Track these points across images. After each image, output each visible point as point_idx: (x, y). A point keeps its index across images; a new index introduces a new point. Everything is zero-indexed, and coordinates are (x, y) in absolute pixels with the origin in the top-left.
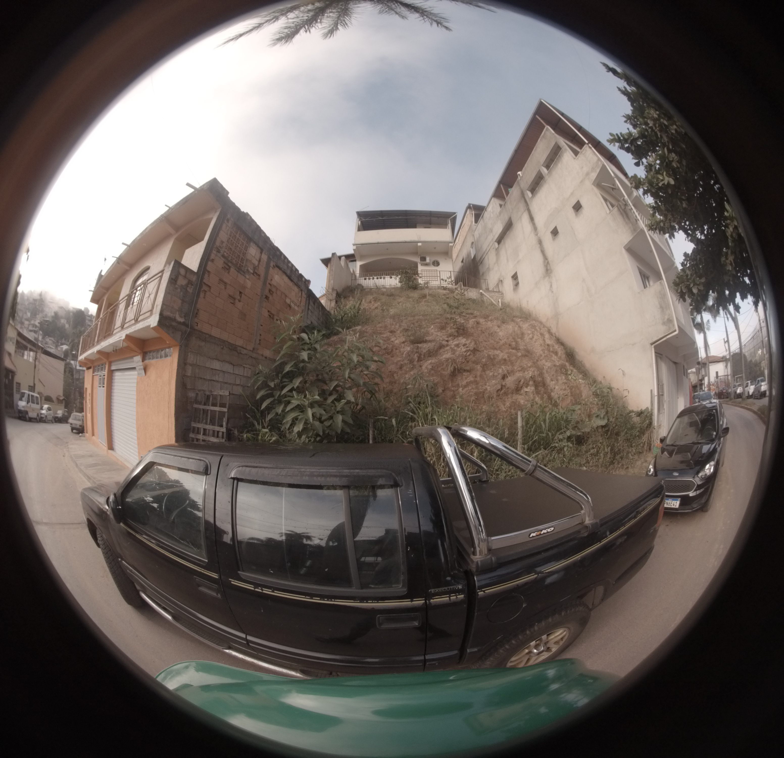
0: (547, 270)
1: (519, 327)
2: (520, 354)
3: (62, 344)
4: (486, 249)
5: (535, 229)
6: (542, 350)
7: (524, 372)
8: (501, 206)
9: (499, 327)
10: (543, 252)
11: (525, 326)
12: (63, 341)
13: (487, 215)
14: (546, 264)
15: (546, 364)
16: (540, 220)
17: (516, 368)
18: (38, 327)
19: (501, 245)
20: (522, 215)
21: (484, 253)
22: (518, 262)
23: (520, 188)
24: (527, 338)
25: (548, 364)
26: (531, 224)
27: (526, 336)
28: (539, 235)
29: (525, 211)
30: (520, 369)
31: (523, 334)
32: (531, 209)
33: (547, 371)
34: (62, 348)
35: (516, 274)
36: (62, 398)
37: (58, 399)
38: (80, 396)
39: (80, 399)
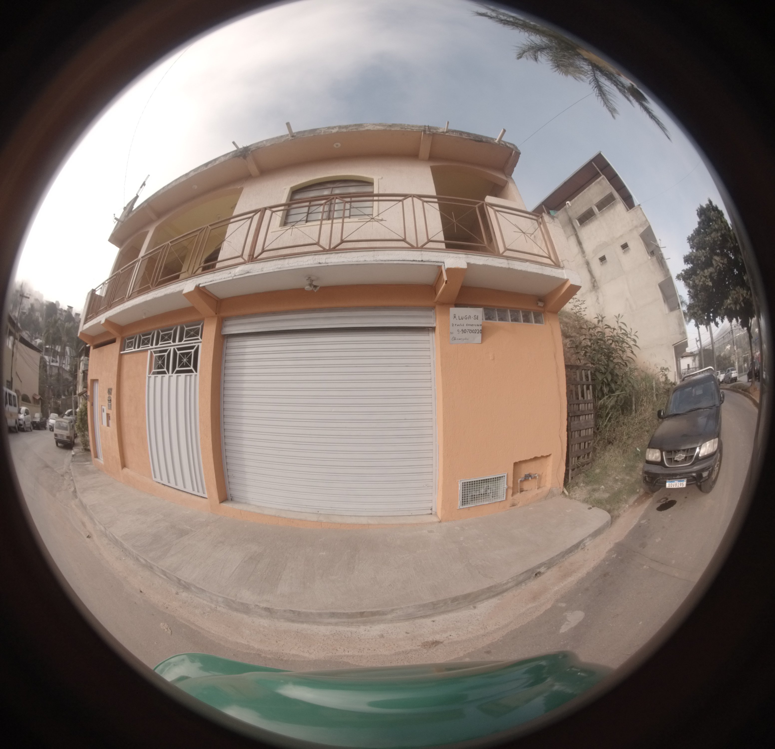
0: (594, 286)
3: (36, 338)
5: (583, 252)
10: (590, 272)
12: (37, 335)
14: (592, 282)
16: (588, 246)
23: (568, 215)
26: (579, 247)
28: (586, 258)
29: (571, 236)
32: (580, 235)
34: (37, 341)
36: (38, 398)
37: (34, 398)
38: (54, 395)
39: (54, 398)
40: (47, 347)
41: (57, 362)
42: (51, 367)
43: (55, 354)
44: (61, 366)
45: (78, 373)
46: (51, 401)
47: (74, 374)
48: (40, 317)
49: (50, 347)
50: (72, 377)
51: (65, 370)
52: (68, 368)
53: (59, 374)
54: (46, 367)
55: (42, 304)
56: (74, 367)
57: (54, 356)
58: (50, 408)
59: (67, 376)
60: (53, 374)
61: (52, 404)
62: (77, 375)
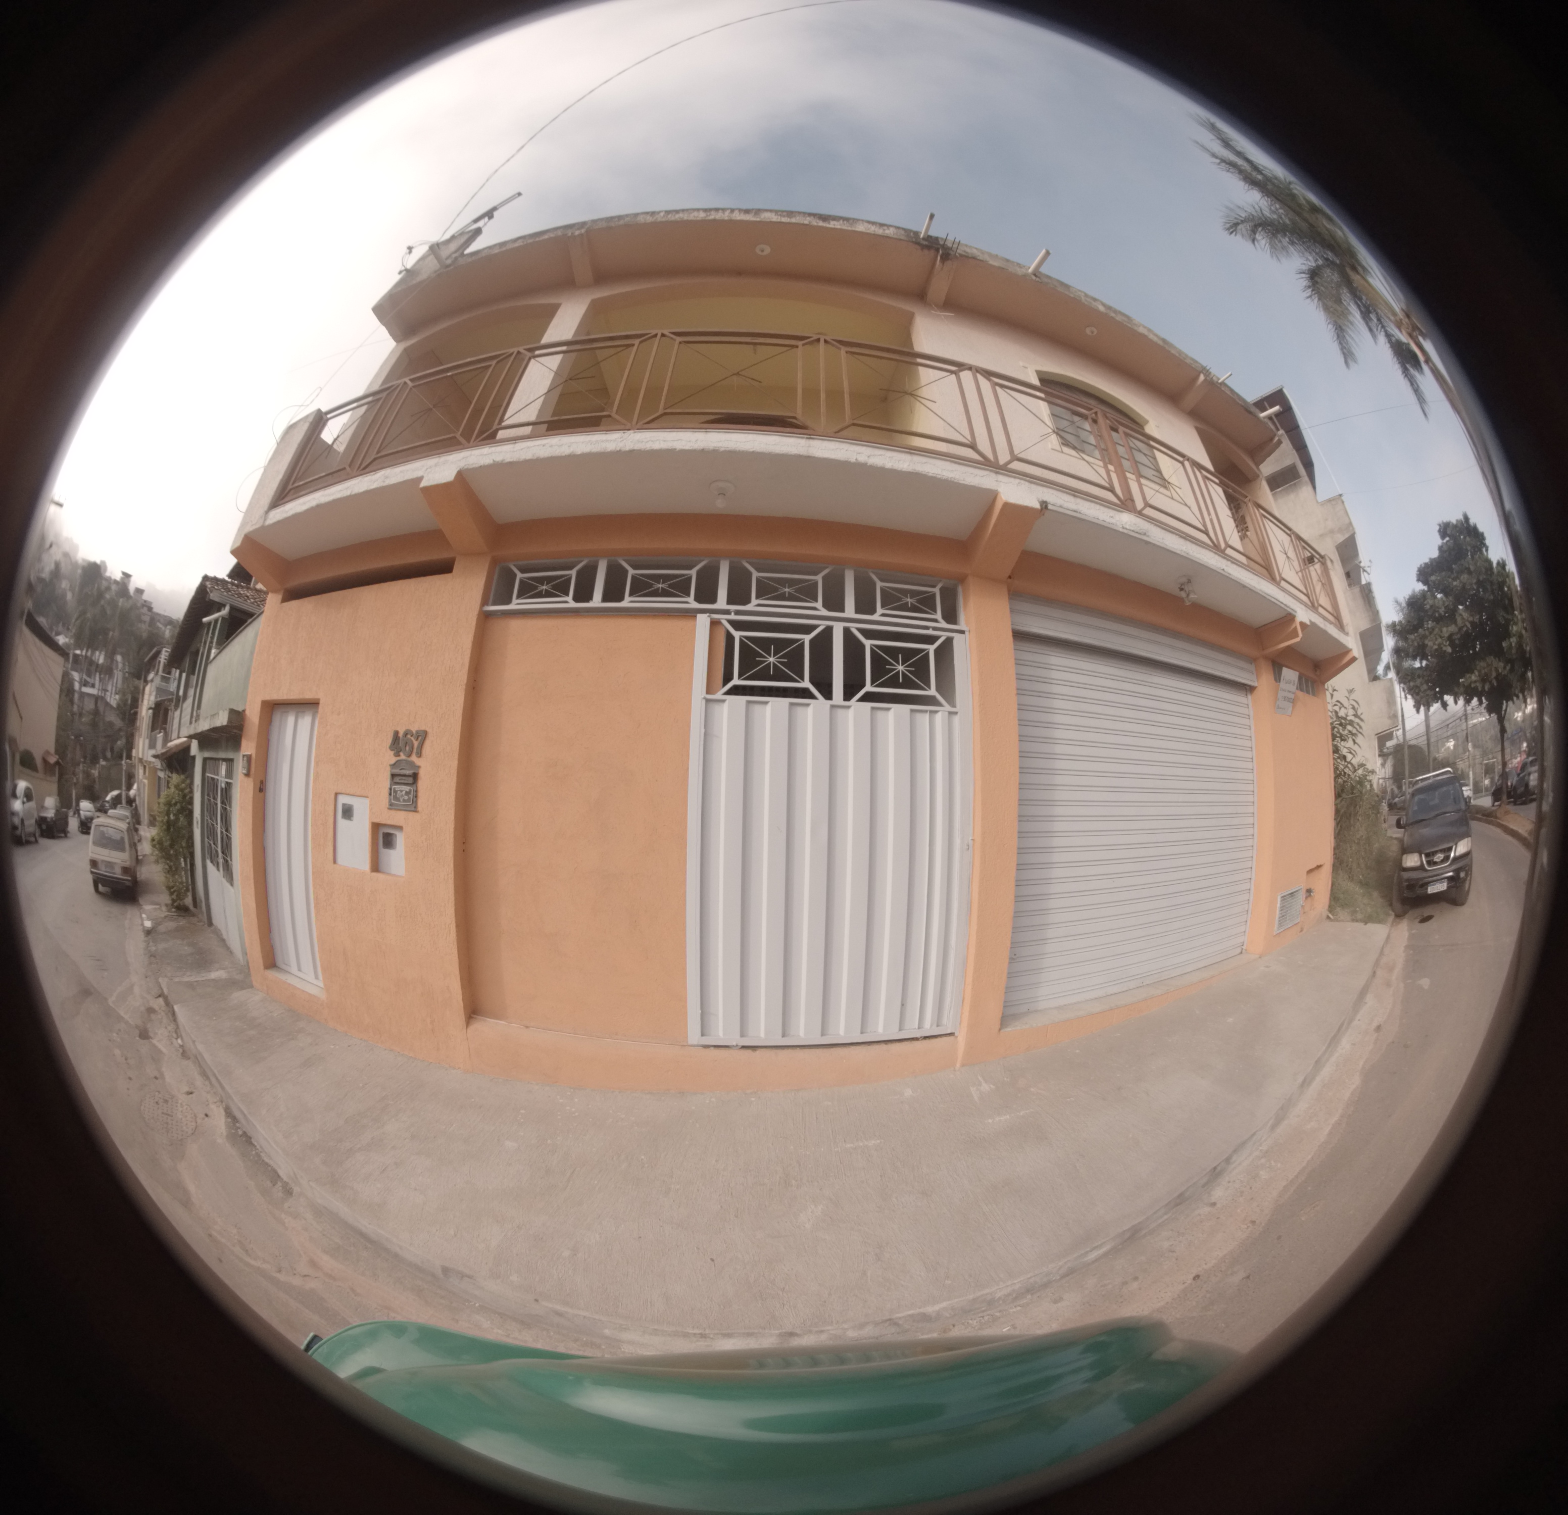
3: (58, 634)
36: (52, 760)
37: (45, 761)
38: (85, 757)
39: (84, 762)
40: (78, 652)
41: (93, 686)
42: (83, 695)
43: (91, 667)
44: (103, 695)
45: (139, 710)
46: (78, 769)
47: (129, 712)
48: (70, 590)
49: (84, 653)
50: (123, 719)
51: (111, 707)
52: (113, 700)
53: (96, 712)
54: (73, 695)
55: (75, 565)
56: (129, 697)
57: (89, 674)
58: (75, 784)
59: (112, 718)
60: (85, 710)
61: (81, 775)
62: (136, 713)
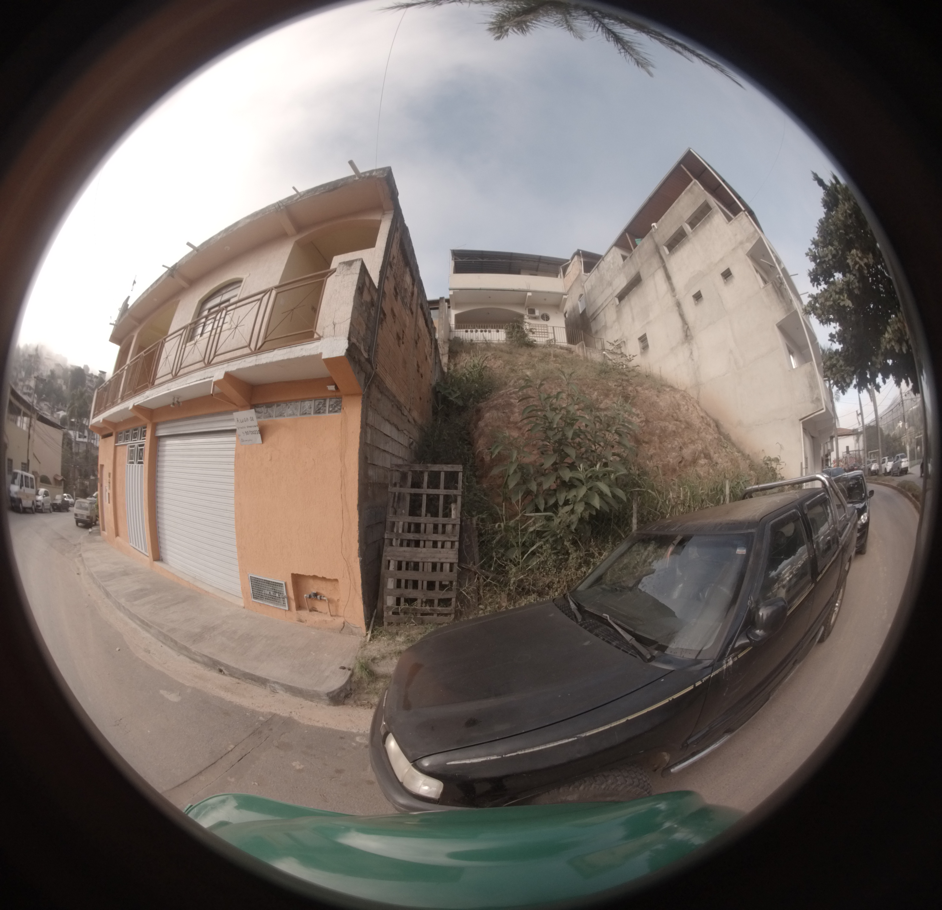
0: (687, 336)
1: (674, 397)
2: (683, 426)
3: (59, 410)
4: (602, 304)
5: (673, 289)
6: (700, 422)
7: (694, 444)
8: (624, 258)
9: (658, 396)
10: (682, 316)
11: (678, 396)
12: (60, 406)
13: (603, 265)
14: (685, 329)
15: (707, 436)
16: (679, 281)
17: (686, 440)
18: (33, 389)
19: (623, 302)
20: (656, 271)
21: (599, 308)
22: (648, 323)
23: (654, 242)
24: (683, 409)
25: (710, 437)
26: (668, 283)
27: (682, 407)
28: (677, 297)
29: (659, 268)
30: (690, 441)
31: (679, 405)
32: (668, 266)
33: (709, 444)
34: (59, 415)
35: (645, 335)
36: (60, 478)
37: (55, 479)
38: (81, 475)
39: (80, 478)
43: (82, 428)
44: (90, 441)
46: (76, 482)
48: (64, 384)
49: (76, 420)
51: (95, 447)
53: (87, 451)
54: (71, 444)
55: (66, 370)
57: (81, 431)
60: (80, 451)
61: (78, 485)
